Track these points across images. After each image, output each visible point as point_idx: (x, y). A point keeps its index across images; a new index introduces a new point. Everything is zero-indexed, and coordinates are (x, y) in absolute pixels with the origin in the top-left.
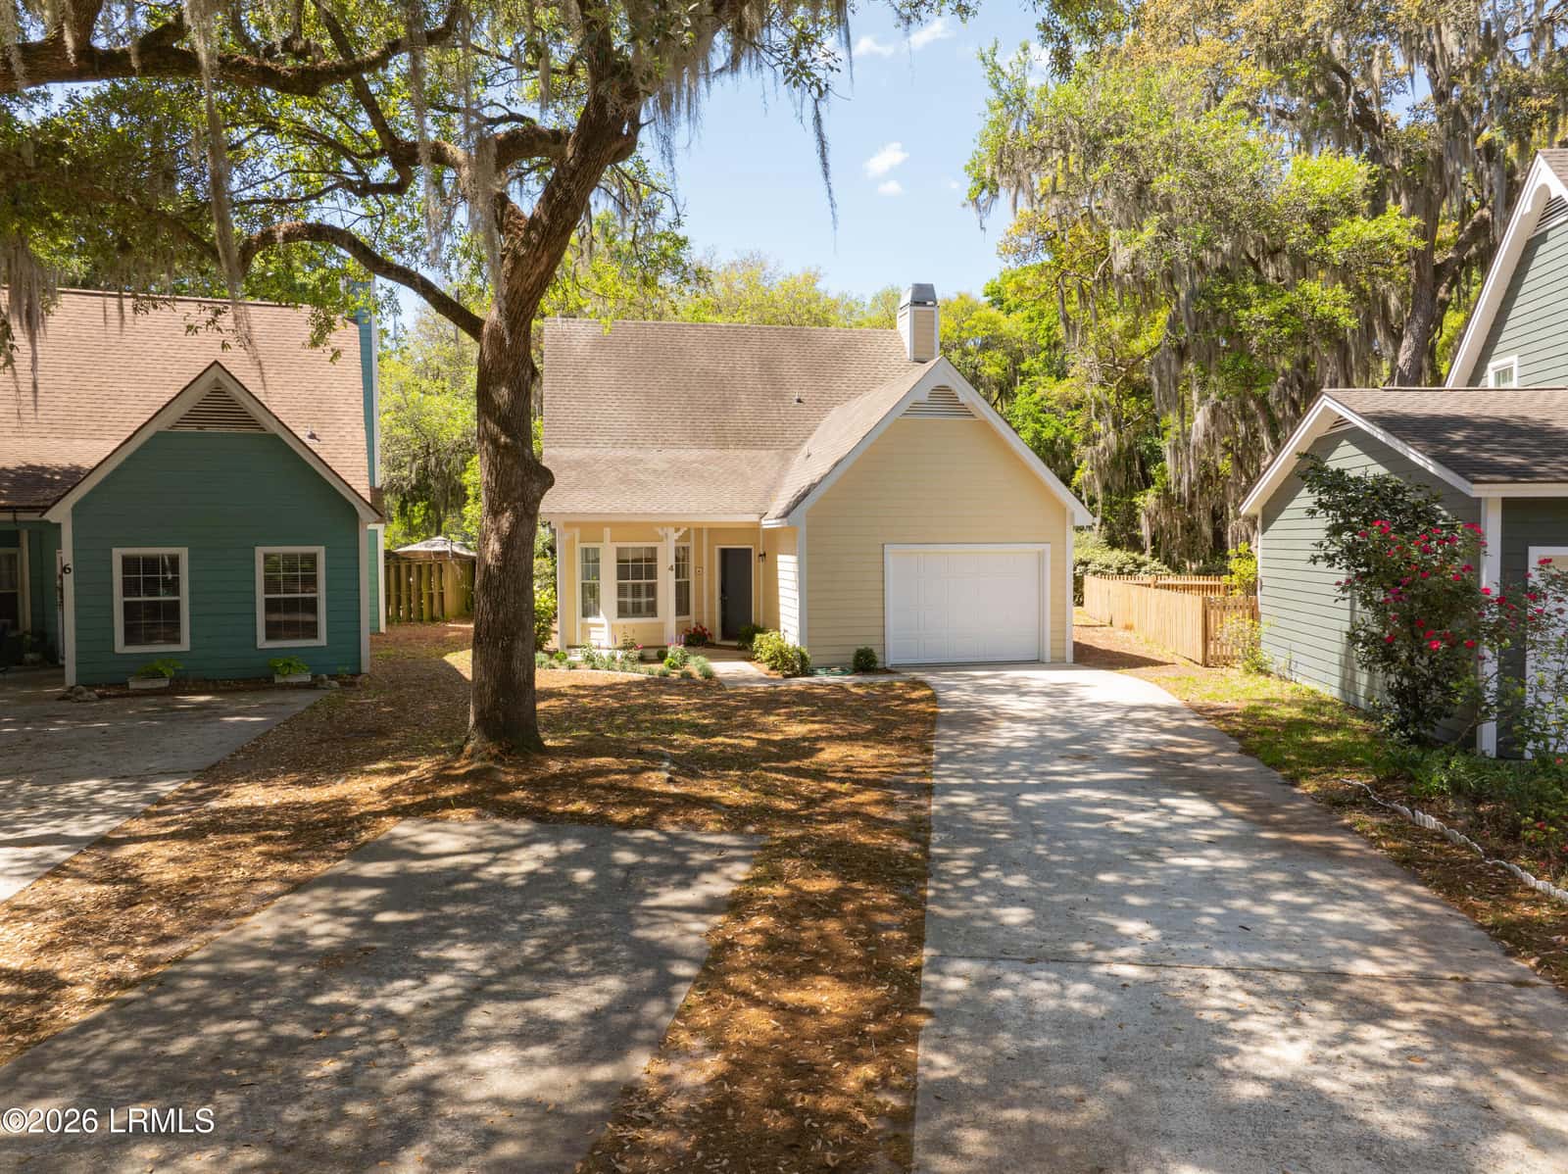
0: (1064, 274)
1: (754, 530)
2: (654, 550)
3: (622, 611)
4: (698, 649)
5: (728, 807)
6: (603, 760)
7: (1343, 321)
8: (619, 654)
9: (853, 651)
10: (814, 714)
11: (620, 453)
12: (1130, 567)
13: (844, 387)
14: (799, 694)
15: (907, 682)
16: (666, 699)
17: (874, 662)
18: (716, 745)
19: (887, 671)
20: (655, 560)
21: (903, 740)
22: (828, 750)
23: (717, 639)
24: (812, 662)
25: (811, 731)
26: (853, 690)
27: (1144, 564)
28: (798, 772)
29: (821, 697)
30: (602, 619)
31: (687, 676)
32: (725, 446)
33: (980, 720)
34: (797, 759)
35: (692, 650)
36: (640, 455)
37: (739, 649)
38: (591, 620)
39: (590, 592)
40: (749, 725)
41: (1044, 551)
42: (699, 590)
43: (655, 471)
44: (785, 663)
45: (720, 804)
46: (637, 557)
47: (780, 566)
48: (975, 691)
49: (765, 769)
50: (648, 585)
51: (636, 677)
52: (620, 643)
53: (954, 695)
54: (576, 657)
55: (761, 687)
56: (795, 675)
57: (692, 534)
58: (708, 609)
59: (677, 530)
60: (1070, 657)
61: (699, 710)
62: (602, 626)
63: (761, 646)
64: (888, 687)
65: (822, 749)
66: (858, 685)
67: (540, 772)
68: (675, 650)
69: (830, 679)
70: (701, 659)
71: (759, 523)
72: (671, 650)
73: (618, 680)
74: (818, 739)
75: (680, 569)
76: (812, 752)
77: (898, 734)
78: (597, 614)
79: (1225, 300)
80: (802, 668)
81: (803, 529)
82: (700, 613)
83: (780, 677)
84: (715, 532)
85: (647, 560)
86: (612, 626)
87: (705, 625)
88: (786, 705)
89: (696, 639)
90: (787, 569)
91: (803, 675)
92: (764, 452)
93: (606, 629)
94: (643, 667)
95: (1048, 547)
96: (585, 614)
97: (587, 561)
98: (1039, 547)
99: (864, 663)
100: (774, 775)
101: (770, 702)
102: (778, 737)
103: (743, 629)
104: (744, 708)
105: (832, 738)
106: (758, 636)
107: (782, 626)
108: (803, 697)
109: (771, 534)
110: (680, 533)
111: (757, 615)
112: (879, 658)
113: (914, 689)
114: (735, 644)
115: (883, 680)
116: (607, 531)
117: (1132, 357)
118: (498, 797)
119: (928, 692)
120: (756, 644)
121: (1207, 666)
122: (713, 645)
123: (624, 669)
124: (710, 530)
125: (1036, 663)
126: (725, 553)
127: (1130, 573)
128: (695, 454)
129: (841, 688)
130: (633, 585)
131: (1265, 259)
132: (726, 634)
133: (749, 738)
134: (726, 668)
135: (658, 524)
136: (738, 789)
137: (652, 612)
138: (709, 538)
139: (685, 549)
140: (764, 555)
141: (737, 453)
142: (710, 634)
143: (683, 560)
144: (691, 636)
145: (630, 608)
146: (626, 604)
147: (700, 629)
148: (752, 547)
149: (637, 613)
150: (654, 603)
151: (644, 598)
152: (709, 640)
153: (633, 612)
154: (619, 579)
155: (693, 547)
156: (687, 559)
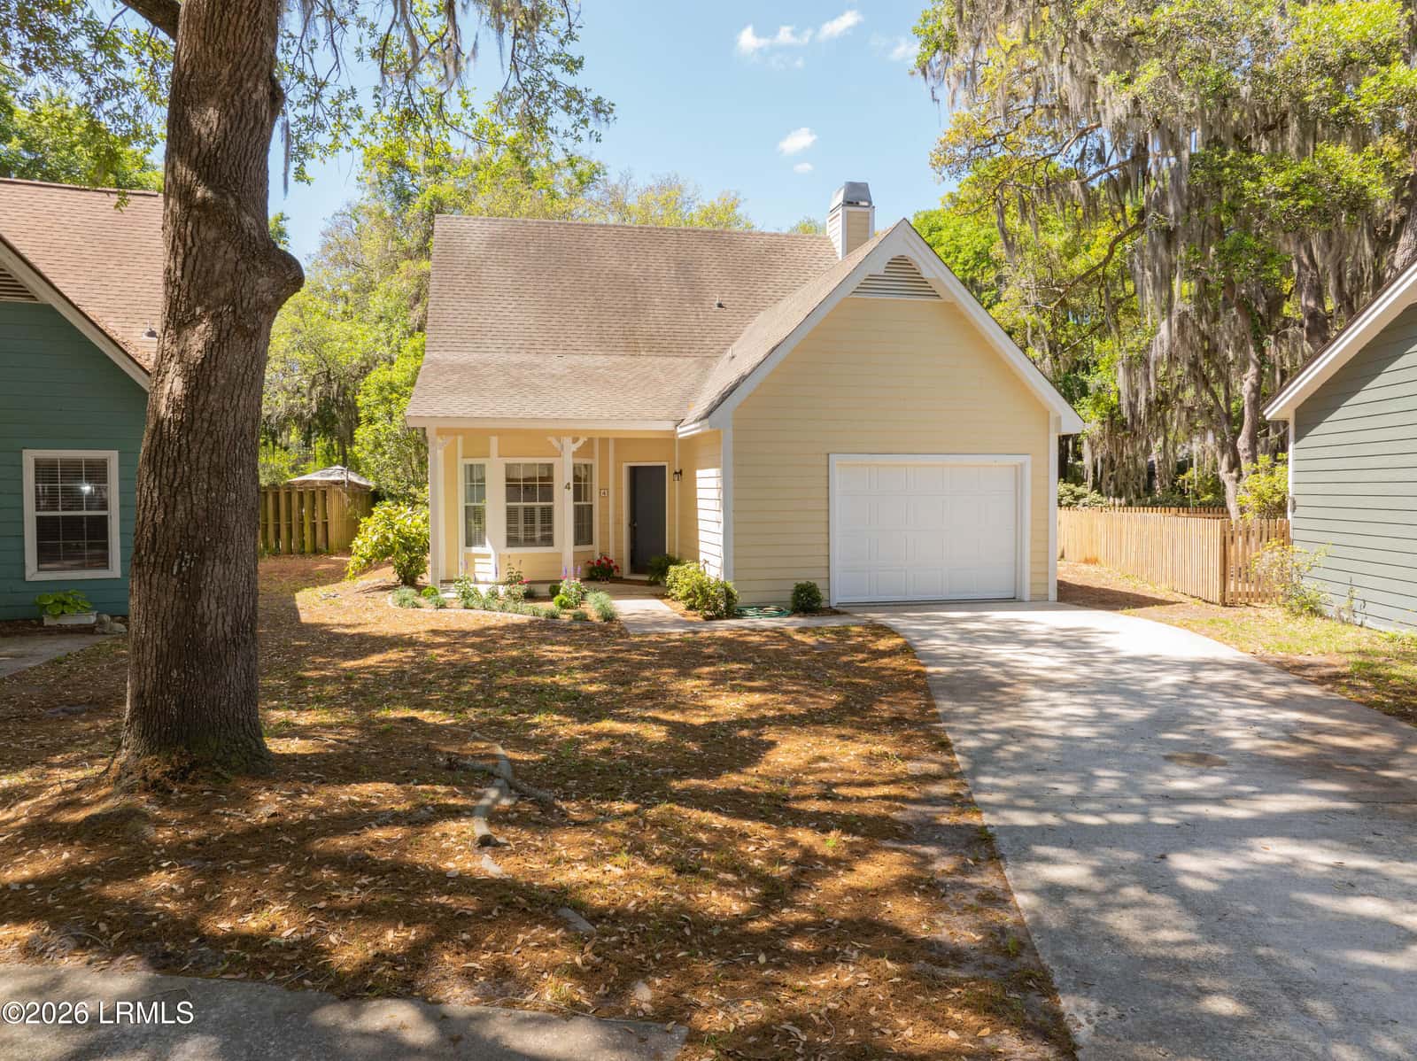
0: (1002, 185)
1: (668, 440)
2: (550, 467)
3: (512, 541)
4: (603, 585)
5: (597, 916)
6: (368, 789)
7: (1373, 190)
8: (502, 590)
9: (791, 586)
10: (750, 677)
11: (515, 359)
12: (1068, 499)
13: (770, 292)
14: (726, 642)
15: (866, 627)
16: (548, 651)
17: (818, 600)
18: (598, 737)
19: (834, 612)
20: (550, 478)
21: (897, 722)
22: (784, 747)
23: (625, 572)
24: (741, 600)
25: (752, 707)
26: (798, 637)
27: (1083, 496)
28: (737, 803)
29: (757, 649)
30: (488, 549)
31: (582, 618)
32: (635, 353)
33: (995, 686)
34: (732, 769)
35: (594, 585)
36: (538, 360)
37: (650, 584)
38: (475, 550)
39: (475, 516)
40: (656, 696)
41: (1021, 466)
42: (605, 516)
43: (553, 376)
44: (705, 601)
45: (579, 907)
46: (530, 474)
47: (699, 483)
48: (962, 639)
49: (679, 798)
50: (543, 509)
51: (516, 618)
52: (504, 578)
53: (935, 644)
54: (451, 595)
55: (676, 632)
56: (719, 617)
57: (593, 444)
58: (613, 538)
59: (575, 440)
60: (1053, 595)
61: (586, 668)
62: (488, 556)
63: (676, 580)
64: (842, 633)
65: (771, 745)
66: (802, 630)
67: (235, 820)
68: (570, 585)
69: (765, 623)
70: (603, 596)
71: (673, 433)
72: (564, 586)
73: (492, 623)
74: (762, 722)
75: (580, 488)
76: (755, 751)
77: (884, 710)
78: (482, 543)
79: (1227, 170)
80: (728, 607)
81: (728, 435)
82: (604, 542)
83: (700, 619)
84: (623, 443)
85: (541, 479)
86: (500, 557)
87: (611, 556)
88: (708, 660)
89: (599, 573)
90: (708, 485)
91: (728, 617)
92: (680, 360)
93: (492, 560)
94: (529, 606)
95: (1027, 459)
96: (469, 543)
97: (472, 481)
98: (1014, 460)
99: (806, 601)
100: (696, 814)
101: (686, 657)
102: (700, 720)
103: (655, 560)
104: (649, 665)
105: (786, 722)
106: (672, 568)
107: (702, 557)
108: (733, 649)
109: (690, 442)
110: (580, 443)
111: (672, 545)
112: (823, 594)
113: (879, 637)
114: (646, 578)
115: (835, 622)
116: (494, 440)
117: (1072, 276)
118: (109, 890)
119: (899, 641)
120: (670, 578)
121: (1225, 605)
122: (620, 580)
123: (503, 608)
124: (617, 441)
125: (1012, 601)
126: (634, 472)
127: (1069, 505)
128: (601, 360)
129: (781, 635)
130: (526, 509)
131: (1257, 136)
132: (637, 565)
133: (656, 721)
134: (631, 607)
135: (551, 432)
136: (624, 858)
137: (548, 540)
138: (616, 451)
139: (586, 466)
140: (681, 472)
141: (650, 360)
142: (616, 567)
143: (585, 480)
144: (593, 569)
145: (521, 535)
146: (516, 530)
147: (604, 561)
148: (666, 464)
149: (530, 542)
150: (550, 529)
151: (538, 524)
152: (615, 573)
153: (525, 540)
154: (508, 501)
155: (596, 463)
156: (589, 478)
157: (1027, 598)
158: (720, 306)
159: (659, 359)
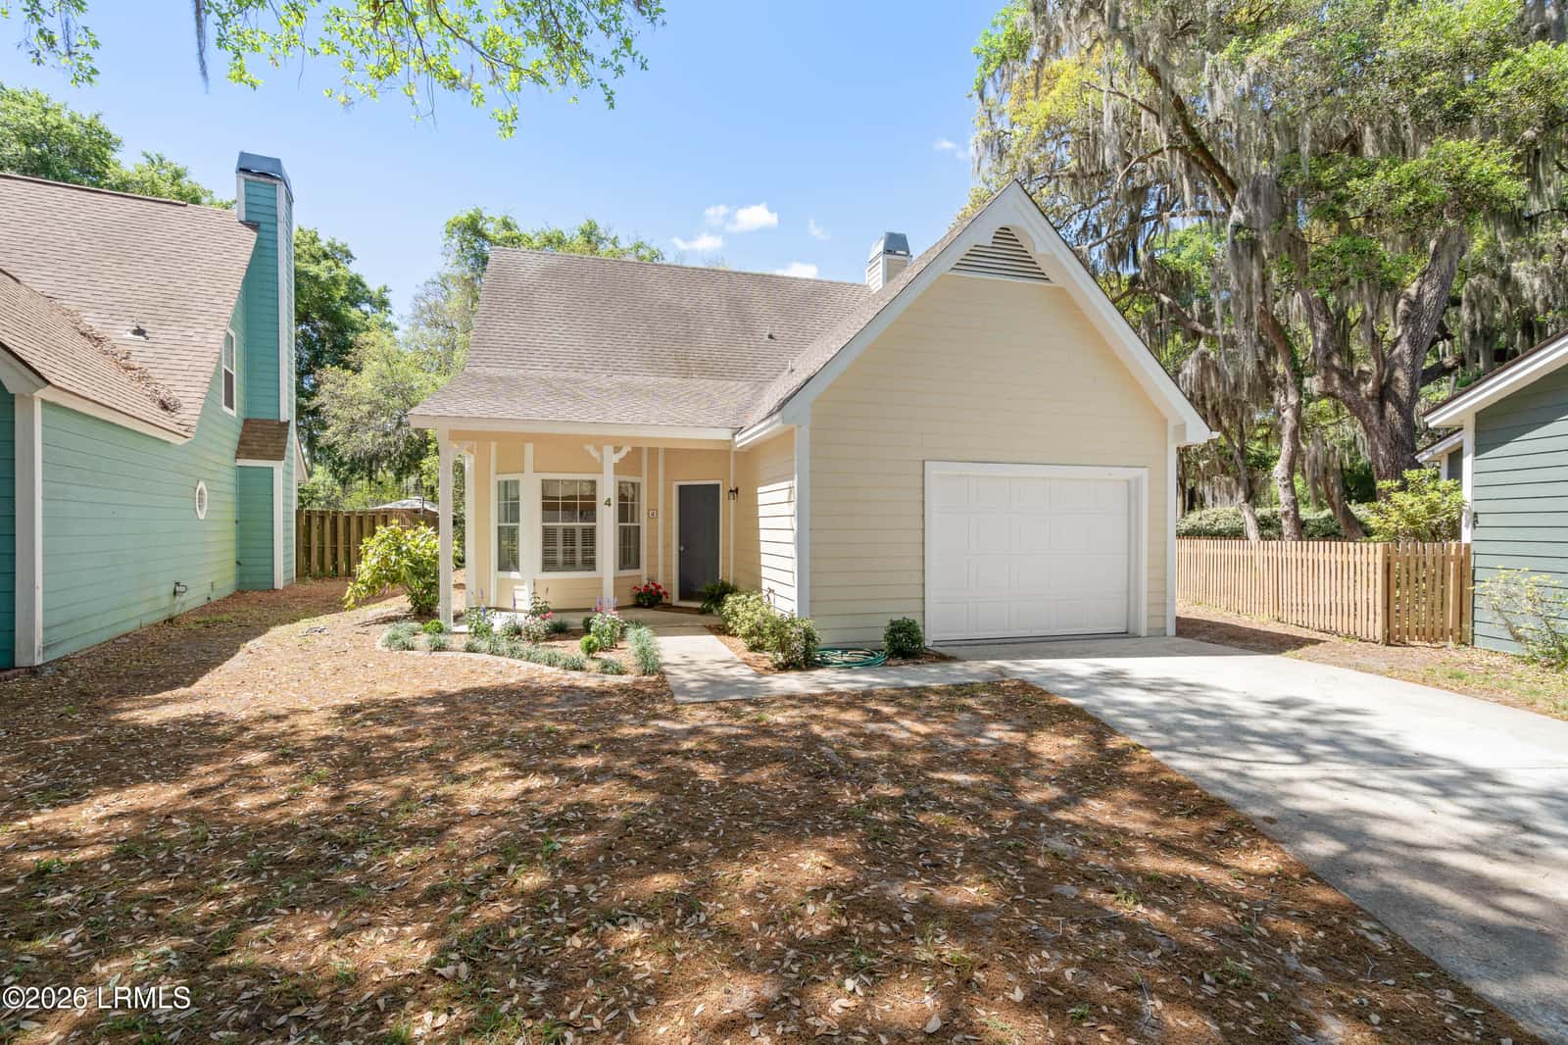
1: (721, 453)
2: (593, 483)
3: (548, 565)
9: (885, 623)
11: (562, 375)
17: (919, 640)
20: (593, 496)
23: (675, 600)
30: (522, 574)
32: (687, 376)
35: (635, 616)
36: (586, 378)
37: (702, 612)
38: (510, 575)
39: (508, 537)
41: (1138, 480)
42: (653, 538)
46: (571, 492)
50: (584, 529)
52: (537, 605)
56: (795, 666)
57: (637, 456)
58: (662, 563)
59: (617, 450)
60: (1171, 630)
62: (522, 582)
63: (735, 612)
68: (604, 620)
70: (646, 631)
71: (730, 442)
72: (598, 619)
75: (626, 507)
78: (517, 567)
80: (806, 652)
82: (653, 566)
83: (768, 665)
84: (676, 455)
85: (583, 497)
86: (536, 582)
87: (660, 581)
89: (646, 599)
92: (732, 382)
93: (527, 586)
95: (1144, 473)
96: (502, 568)
97: (506, 498)
98: (1130, 473)
99: (905, 643)
103: (710, 589)
106: (729, 597)
107: (765, 585)
109: (750, 454)
110: (623, 453)
111: (727, 572)
114: (698, 605)
116: (529, 448)
120: (727, 608)
122: (669, 607)
123: (513, 653)
124: (667, 451)
125: (1126, 637)
126: (685, 492)
128: (652, 379)
130: (565, 530)
132: (687, 590)
135: (589, 439)
137: (590, 564)
138: (666, 465)
139: (633, 484)
140: (737, 490)
141: (702, 381)
142: (665, 593)
143: (633, 500)
144: (639, 596)
145: (560, 557)
146: (554, 552)
147: (652, 587)
148: (720, 482)
149: (570, 565)
150: (593, 552)
151: (579, 547)
152: (664, 600)
153: (565, 563)
154: (544, 521)
155: (643, 481)
156: (636, 497)
157: (1144, 633)
158: (771, 337)
159: (711, 382)
